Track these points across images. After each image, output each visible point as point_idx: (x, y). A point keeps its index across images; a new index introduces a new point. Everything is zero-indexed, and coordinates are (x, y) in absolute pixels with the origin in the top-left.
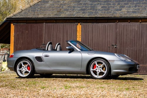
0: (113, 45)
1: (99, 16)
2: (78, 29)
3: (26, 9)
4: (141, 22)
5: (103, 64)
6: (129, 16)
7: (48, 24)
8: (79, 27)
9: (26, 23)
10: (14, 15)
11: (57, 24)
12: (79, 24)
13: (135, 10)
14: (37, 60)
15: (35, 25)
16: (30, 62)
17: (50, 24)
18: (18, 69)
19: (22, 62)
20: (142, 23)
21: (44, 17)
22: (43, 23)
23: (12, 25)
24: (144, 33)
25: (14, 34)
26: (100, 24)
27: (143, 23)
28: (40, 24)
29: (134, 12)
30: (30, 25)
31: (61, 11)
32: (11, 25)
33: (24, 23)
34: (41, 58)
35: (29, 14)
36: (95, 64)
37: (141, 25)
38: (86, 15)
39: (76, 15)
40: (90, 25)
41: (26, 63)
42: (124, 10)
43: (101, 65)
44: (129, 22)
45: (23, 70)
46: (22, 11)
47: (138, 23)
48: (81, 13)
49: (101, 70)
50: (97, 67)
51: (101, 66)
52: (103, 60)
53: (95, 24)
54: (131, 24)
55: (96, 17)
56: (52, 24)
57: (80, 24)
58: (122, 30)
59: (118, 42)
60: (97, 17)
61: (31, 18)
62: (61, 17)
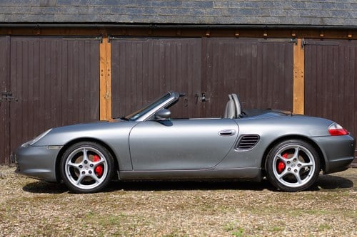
0: (196, 96)
1: (159, 20)
2: (102, 54)
4: (265, 38)
6: (236, 22)
8: (105, 47)
11: (44, 39)
12: (105, 40)
20: (268, 40)
21: (6, 20)
26: (161, 40)
27: (272, 40)
31: (51, 4)
37: (265, 45)
38: (126, 18)
39: (96, 18)
40: (135, 42)
42: (218, 5)
44: (237, 37)
47: (260, 40)
48: (108, 11)
53: (148, 40)
55: (153, 24)
57: (107, 39)
59: (209, 87)
62: (56, 21)
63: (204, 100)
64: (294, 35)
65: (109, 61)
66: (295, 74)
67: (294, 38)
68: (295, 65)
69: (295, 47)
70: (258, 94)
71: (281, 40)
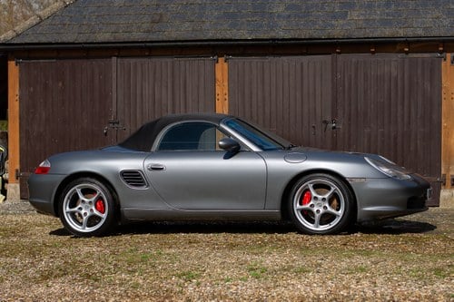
0: (325, 122)
1: (281, 34)
2: (219, 75)
3: (54, 15)
4: (407, 53)
5: (333, 189)
6: (371, 35)
7: (126, 61)
8: (222, 68)
9: (57, 58)
10: (18, 35)
11: (154, 60)
12: (220, 59)
13: (388, 15)
14: (128, 182)
15: (86, 64)
16: (103, 187)
17: (133, 61)
18: (66, 209)
19: (77, 189)
20: (410, 55)
21: (112, 39)
22: (110, 57)
23: (12, 64)
24: (417, 83)
25: (17, 92)
26: (285, 58)
27: (415, 55)
28: (101, 62)
29: (385, 23)
30: (68, 63)
31: (165, 19)
32: (7, 64)
33: (49, 58)
34: (140, 175)
35: (62, 31)
36: (308, 190)
37: (407, 61)
38: (244, 34)
39: (210, 34)
40: (255, 62)
41: (93, 192)
42: (354, 15)
43: (325, 194)
44: (373, 53)
45: (83, 212)
46: (41, 20)
47: (400, 55)
48: (226, 26)
49: (325, 207)
50: (316, 198)
51: (326, 196)
52: (330, 177)
53: (270, 58)
54: (380, 57)
55: (274, 40)
56: (138, 60)
57: (223, 58)
58: (350, 76)
59: (340, 112)
60: (278, 40)
61: (73, 43)
62: (165, 39)
63: (334, 128)
64: (441, 49)
65: (226, 84)
66: (443, 96)
67: (441, 52)
68: (444, 85)
69: (443, 63)
70: (399, 119)
71: (426, 55)
